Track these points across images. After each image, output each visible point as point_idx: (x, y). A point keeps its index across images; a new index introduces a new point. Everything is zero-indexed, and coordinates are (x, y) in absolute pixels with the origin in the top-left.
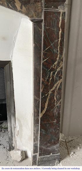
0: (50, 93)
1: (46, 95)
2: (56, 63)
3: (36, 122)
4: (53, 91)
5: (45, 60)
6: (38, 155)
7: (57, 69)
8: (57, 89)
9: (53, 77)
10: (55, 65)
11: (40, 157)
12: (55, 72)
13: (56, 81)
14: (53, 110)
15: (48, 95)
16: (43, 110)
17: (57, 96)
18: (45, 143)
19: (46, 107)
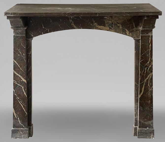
0: (145, 81)
1: (143, 82)
2: (148, 63)
3: (136, 101)
4: (147, 80)
5: (142, 61)
6: (138, 128)
7: (149, 66)
8: (150, 79)
9: (147, 71)
10: (148, 64)
11: (140, 129)
12: (148, 68)
13: (149, 74)
14: (148, 93)
15: (144, 83)
16: (141, 92)
17: (150, 84)
18: (143, 118)
19: (143, 91)
